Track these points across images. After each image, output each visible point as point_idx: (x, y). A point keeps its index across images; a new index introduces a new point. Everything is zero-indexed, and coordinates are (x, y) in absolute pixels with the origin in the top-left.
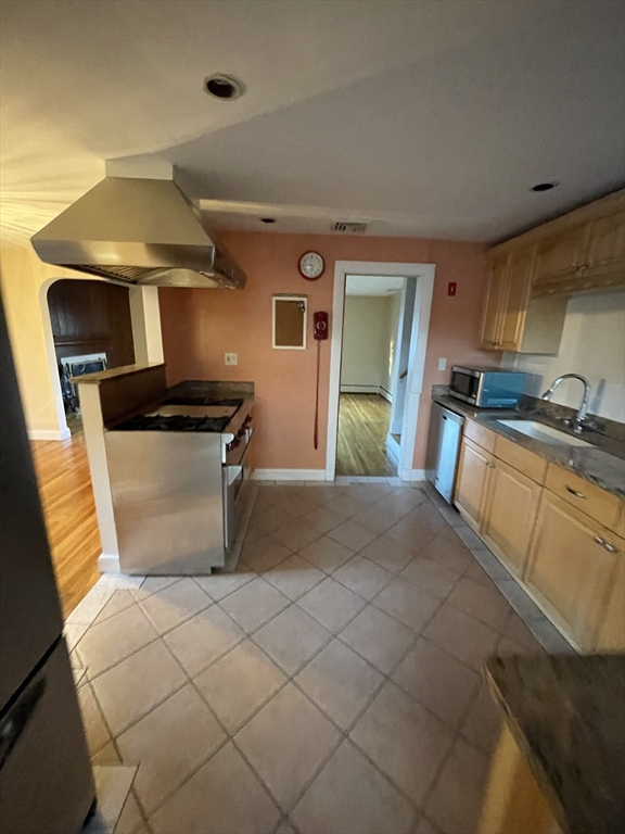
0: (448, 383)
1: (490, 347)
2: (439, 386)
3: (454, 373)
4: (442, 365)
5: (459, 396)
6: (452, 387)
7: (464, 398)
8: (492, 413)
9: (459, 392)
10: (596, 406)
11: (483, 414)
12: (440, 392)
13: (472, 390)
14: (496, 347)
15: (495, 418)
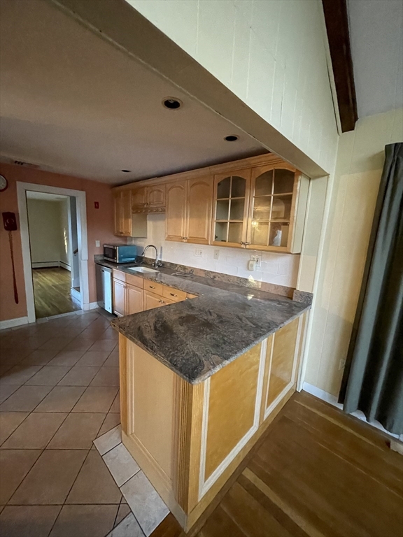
0: (102, 253)
1: (119, 235)
2: (98, 255)
3: (105, 248)
4: (98, 244)
5: (109, 259)
6: (105, 255)
7: (111, 260)
8: (125, 266)
9: (109, 258)
10: (161, 257)
11: (121, 266)
12: (99, 258)
13: (114, 256)
14: (122, 235)
15: (127, 267)
